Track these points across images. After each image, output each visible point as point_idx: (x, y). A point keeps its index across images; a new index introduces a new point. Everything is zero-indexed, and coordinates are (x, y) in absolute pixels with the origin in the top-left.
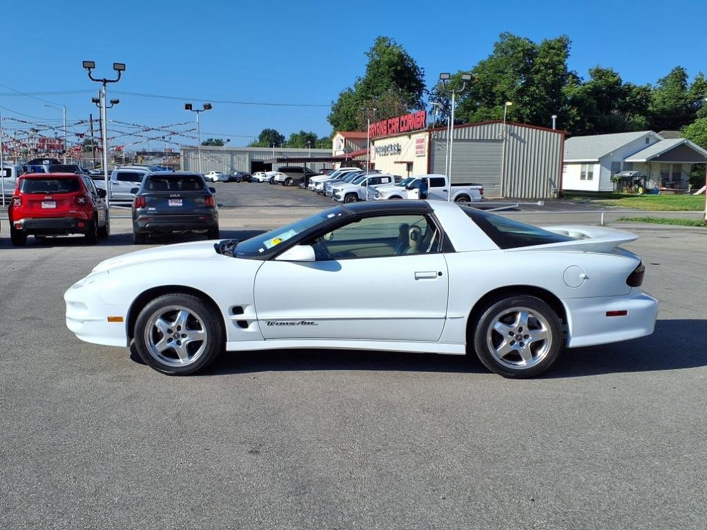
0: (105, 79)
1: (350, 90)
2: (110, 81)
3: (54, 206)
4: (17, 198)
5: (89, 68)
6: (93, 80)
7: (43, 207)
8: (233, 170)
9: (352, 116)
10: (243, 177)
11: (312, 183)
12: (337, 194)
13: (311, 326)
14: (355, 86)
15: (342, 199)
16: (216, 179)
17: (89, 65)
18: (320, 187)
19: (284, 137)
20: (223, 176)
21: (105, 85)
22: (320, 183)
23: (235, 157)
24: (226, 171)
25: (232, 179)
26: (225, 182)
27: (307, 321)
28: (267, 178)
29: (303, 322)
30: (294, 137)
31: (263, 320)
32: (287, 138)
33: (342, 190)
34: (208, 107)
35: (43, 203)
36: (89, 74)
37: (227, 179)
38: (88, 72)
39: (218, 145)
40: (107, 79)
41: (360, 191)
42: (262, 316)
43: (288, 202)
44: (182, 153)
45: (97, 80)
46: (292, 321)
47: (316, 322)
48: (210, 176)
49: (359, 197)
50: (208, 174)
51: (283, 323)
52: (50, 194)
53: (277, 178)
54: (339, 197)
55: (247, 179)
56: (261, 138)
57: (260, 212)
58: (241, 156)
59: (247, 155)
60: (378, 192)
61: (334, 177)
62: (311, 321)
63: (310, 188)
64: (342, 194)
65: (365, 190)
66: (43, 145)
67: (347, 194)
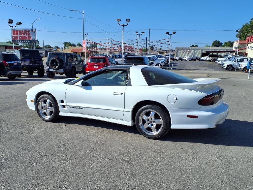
0: (123, 25)
1: (247, 24)
2: (125, 25)
3: (98, 67)
4: (87, 64)
5: (119, 21)
6: (120, 25)
7: (94, 67)
8: (194, 56)
9: (247, 34)
10: (197, 59)
11: (218, 61)
12: (223, 65)
13: (82, 109)
14: (250, 22)
15: (225, 67)
16: (186, 59)
17: (119, 20)
18: (220, 62)
19: (222, 43)
20: (189, 58)
21: (123, 27)
22: (220, 61)
23: (196, 52)
24: (191, 56)
25: (192, 59)
26: (190, 60)
27: (81, 108)
28: (205, 59)
29: (80, 108)
30: (226, 43)
31: (69, 106)
32: (223, 44)
33: (226, 64)
34: (175, 33)
35: (94, 66)
36: (119, 23)
37: (191, 59)
38: (118, 22)
39: (196, 47)
40: (124, 25)
41: (233, 64)
42: (69, 104)
43: (204, 68)
44: (176, 50)
45: (121, 25)
46: (77, 107)
47: (84, 108)
48: (184, 58)
49: (233, 67)
50: (184, 57)
51: (74, 107)
52: (96, 63)
53: (208, 59)
54: (224, 66)
55: (198, 59)
56: (213, 44)
57: (189, 72)
58: (198, 51)
59: (200, 50)
60: (240, 64)
61: (227, 58)
62: (82, 108)
63: (217, 63)
64: (226, 65)
65: (236, 64)
66: (127, 48)
67: (228, 65)
